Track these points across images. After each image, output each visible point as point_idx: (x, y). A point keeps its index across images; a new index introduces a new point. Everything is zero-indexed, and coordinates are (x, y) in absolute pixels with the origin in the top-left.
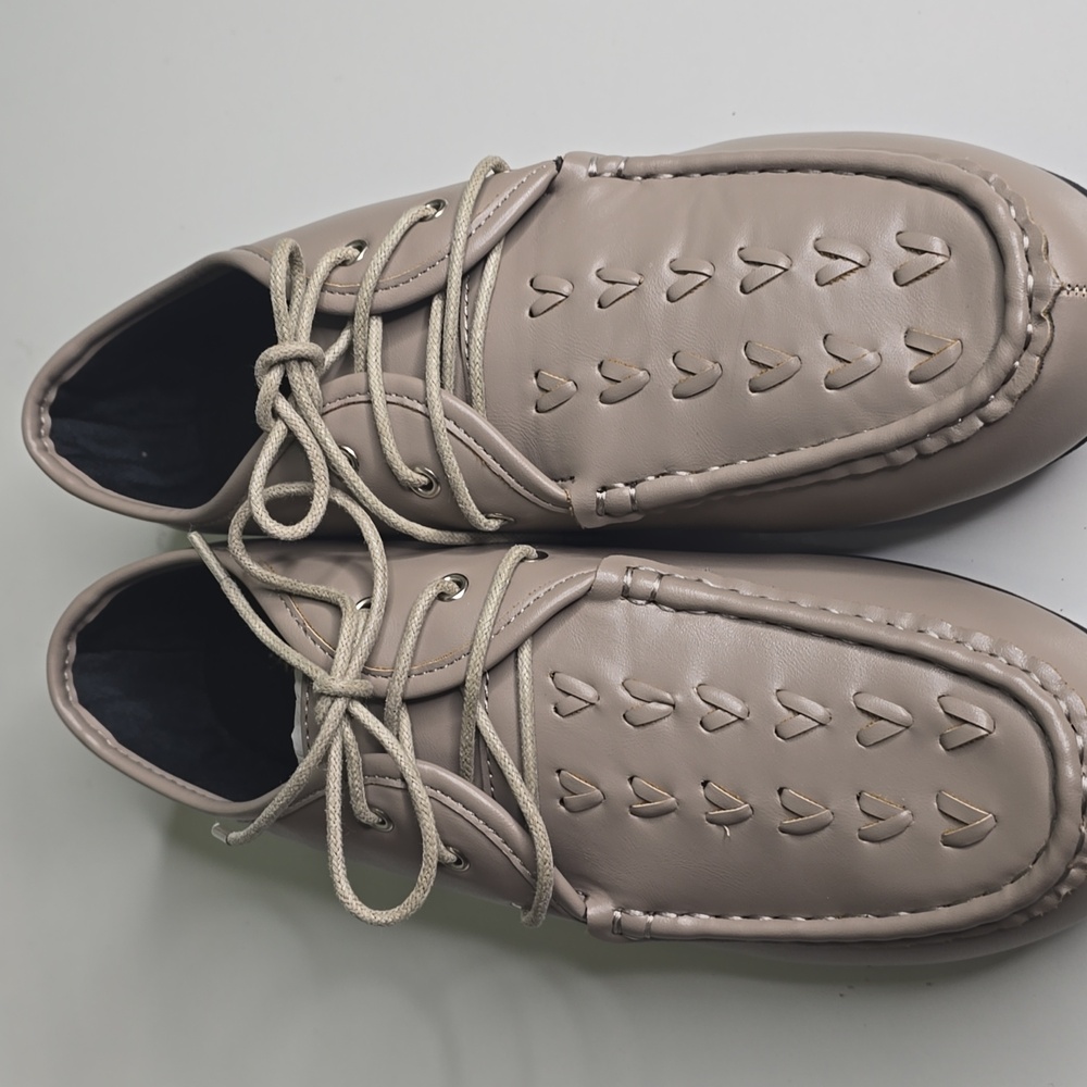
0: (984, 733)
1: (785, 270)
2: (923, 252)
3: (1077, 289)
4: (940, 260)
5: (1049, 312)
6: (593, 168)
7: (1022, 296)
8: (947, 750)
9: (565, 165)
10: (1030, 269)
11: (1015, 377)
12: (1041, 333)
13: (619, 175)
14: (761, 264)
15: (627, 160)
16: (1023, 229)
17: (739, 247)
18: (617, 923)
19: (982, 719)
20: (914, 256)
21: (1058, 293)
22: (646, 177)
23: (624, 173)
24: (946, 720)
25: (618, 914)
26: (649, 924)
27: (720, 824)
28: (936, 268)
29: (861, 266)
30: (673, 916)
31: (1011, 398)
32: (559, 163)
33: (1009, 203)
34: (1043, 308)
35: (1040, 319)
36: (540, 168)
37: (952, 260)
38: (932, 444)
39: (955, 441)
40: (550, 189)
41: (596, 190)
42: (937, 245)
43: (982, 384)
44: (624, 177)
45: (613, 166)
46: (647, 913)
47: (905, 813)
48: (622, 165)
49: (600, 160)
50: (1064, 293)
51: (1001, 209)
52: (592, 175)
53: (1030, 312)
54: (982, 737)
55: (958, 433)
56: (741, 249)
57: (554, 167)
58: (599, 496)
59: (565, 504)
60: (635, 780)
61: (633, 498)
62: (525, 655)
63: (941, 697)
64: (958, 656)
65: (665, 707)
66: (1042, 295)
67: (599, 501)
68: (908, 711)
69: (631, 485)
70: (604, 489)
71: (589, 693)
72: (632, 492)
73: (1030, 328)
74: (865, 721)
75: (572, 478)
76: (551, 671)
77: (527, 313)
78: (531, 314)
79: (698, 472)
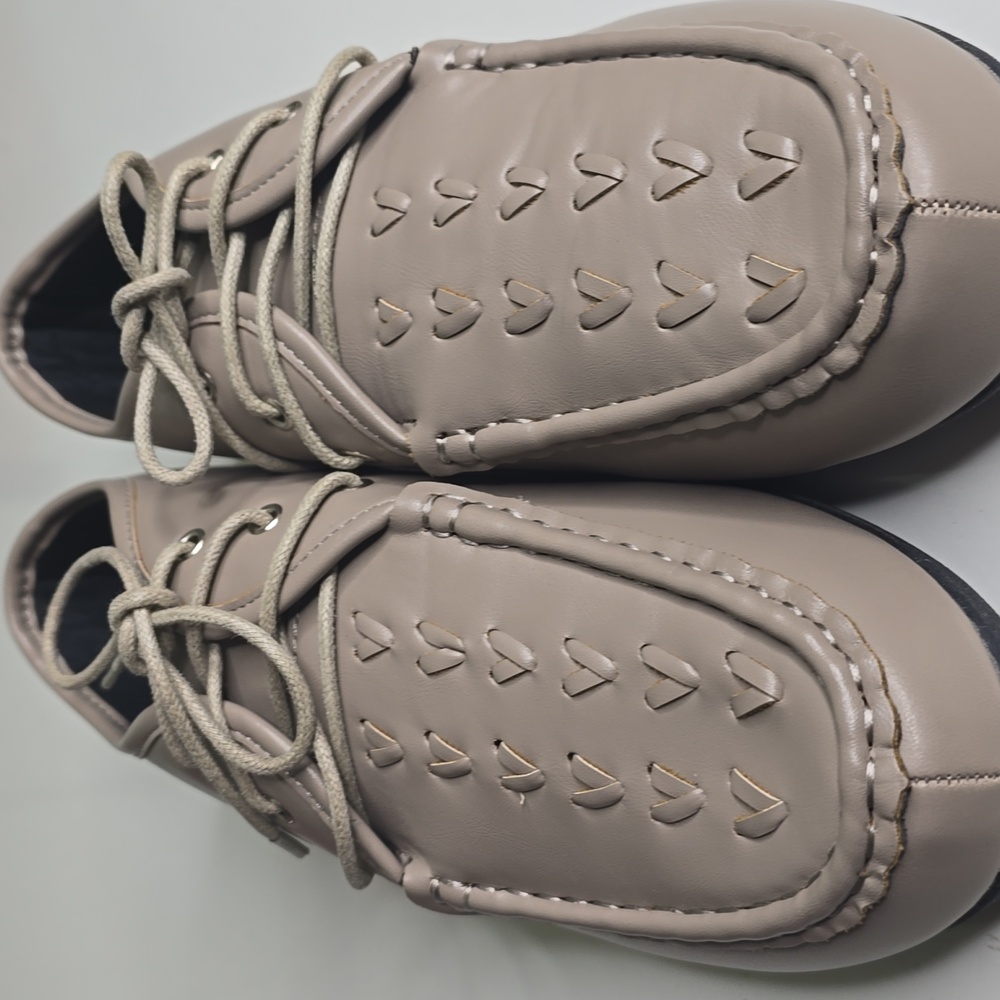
0: (771, 700)
1: (620, 181)
2: (772, 157)
3: (936, 205)
4: (790, 166)
5: (896, 237)
6: (450, 58)
7: (863, 215)
8: (740, 718)
9: (421, 56)
10: (876, 180)
11: (860, 318)
12: (887, 262)
13: (479, 65)
14: (595, 174)
15: (488, 47)
16: (875, 127)
17: (576, 153)
18: (436, 892)
19: (771, 686)
20: (761, 161)
21: (908, 211)
22: (508, 66)
23: (484, 63)
24: (734, 682)
25: (436, 882)
26: (467, 897)
27: (518, 791)
28: (783, 177)
29: (702, 176)
30: (491, 889)
32: (415, 54)
33: (864, 92)
34: (886, 231)
35: (886, 246)
36: (393, 61)
37: (802, 168)
38: (776, 398)
39: (802, 396)
40: (408, 85)
41: (455, 80)
42: (788, 148)
44: (484, 69)
45: (474, 54)
46: (466, 884)
47: (697, 792)
48: (483, 53)
49: (458, 47)
50: (917, 211)
51: (851, 100)
52: (450, 67)
53: (875, 235)
54: (767, 706)
55: (803, 385)
56: (579, 155)
57: (410, 58)
58: (440, 441)
59: (405, 449)
60: (432, 734)
61: (472, 447)
62: (327, 591)
63: (728, 653)
64: (745, 604)
65: (459, 654)
66: (885, 215)
67: (441, 448)
68: (696, 669)
69: (471, 431)
70: (444, 435)
71: (386, 635)
72: (471, 438)
73: (874, 256)
74: (653, 678)
75: (414, 421)
76: (353, 609)
77: (369, 231)
78: (374, 234)
79: (538, 420)
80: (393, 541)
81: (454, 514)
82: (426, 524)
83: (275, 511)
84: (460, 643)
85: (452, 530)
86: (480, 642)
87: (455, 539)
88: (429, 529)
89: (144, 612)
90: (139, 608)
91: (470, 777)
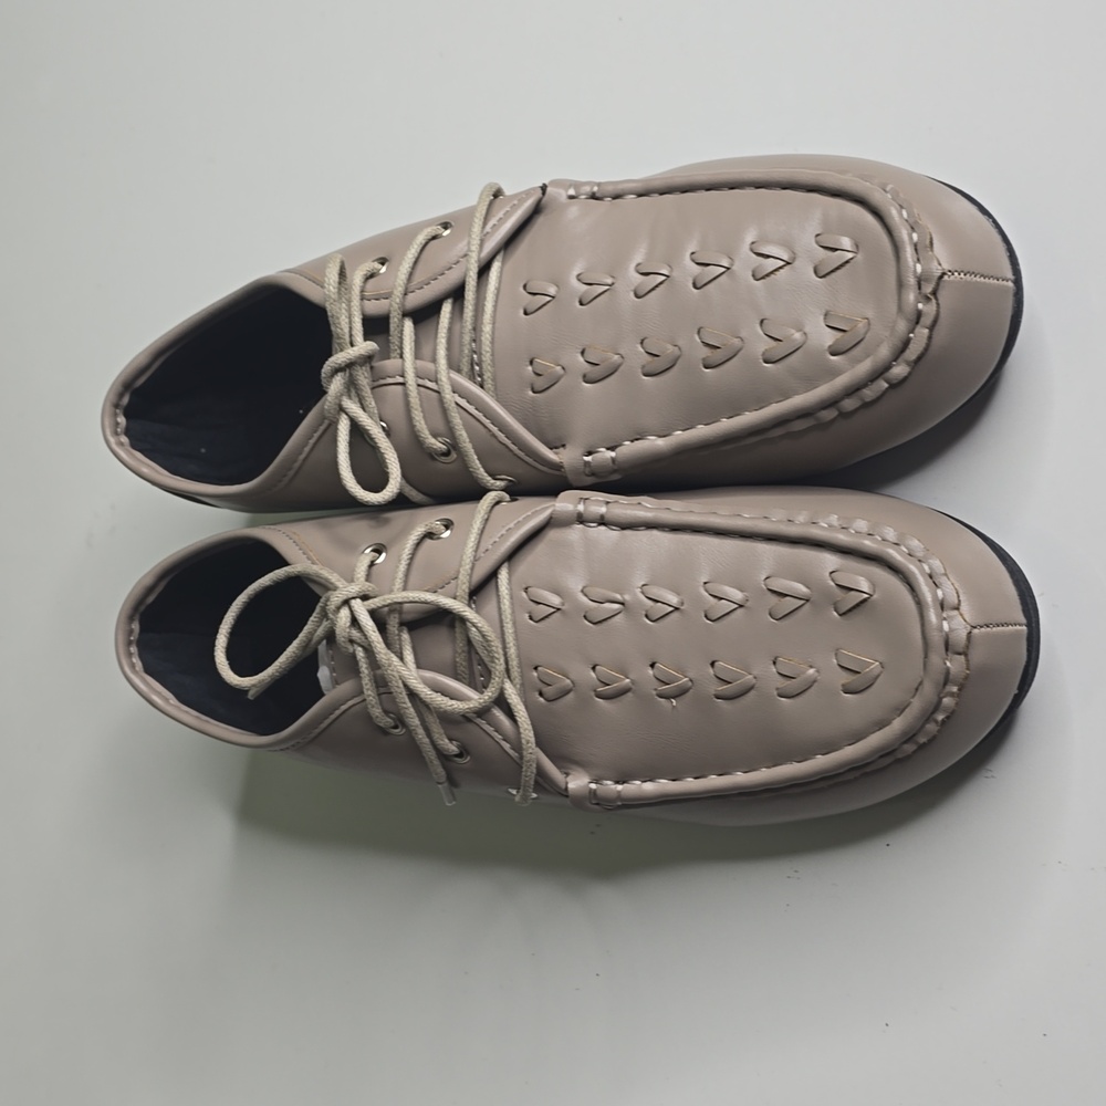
0: (866, 596)
1: (729, 269)
2: (837, 250)
3: (956, 274)
4: (850, 255)
5: (934, 293)
6: (572, 192)
7: (912, 281)
8: (840, 615)
9: (549, 189)
10: (918, 260)
11: (911, 346)
12: (929, 309)
13: (593, 197)
14: (708, 265)
15: (599, 184)
16: (912, 228)
17: (690, 252)
18: (593, 793)
19: (865, 586)
20: (830, 253)
21: (941, 277)
22: (615, 197)
23: (597, 195)
24: (837, 590)
25: (593, 786)
26: (619, 792)
27: (667, 697)
28: (847, 262)
29: (789, 263)
30: (638, 782)
31: (908, 363)
32: (544, 188)
33: (902, 207)
34: (928, 289)
35: (928, 299)
36: (528, 193)
37: (859, 256)
38: (849, 404)
39: (868, 400)
40: (537, 210)
41: (574, 210)
42: (846, 243)
43: (884, 352)
44: (597, 199)
45: (587, 189)
46: (617, 782)
47: (812, 671)
48: (595, 189)
49: (577, 185)
50: (946, 277)
51: (894, 212)
52: (571, 197)
53: (920, 293)
54: (865, 600)
55: (869, 393)
56: (692, 254)
57: (540, 192)
58: (586, 458)
59: (558, 467)
60: (598, 667)
61: (613, 460)
62: (503, 575)
63: (831, 573)
64: (842, 538)
65: (616, 606)
66: (927, 280)
67: (587, 463)
68: (808, 587)
69: (612, 449)
70: (590, 453)
71: (555, 600)
72: (613, 454)
73: (920, 306)
74: (774, 599)
75: (564, 446)
76: (524, 586)
77: (522, 311)
78: (526, 313)
79: (664, 436)
80: (552, 535)
81: (603, 510)
82: (581, 519)
83: (448, 525)
84: (618, 597)
85: (602, 521)
86: (635, 594)
87: (603, 528)
88: (581, 523)
89: (358, 600)
90: (354, 598)
91: (630, 694)
